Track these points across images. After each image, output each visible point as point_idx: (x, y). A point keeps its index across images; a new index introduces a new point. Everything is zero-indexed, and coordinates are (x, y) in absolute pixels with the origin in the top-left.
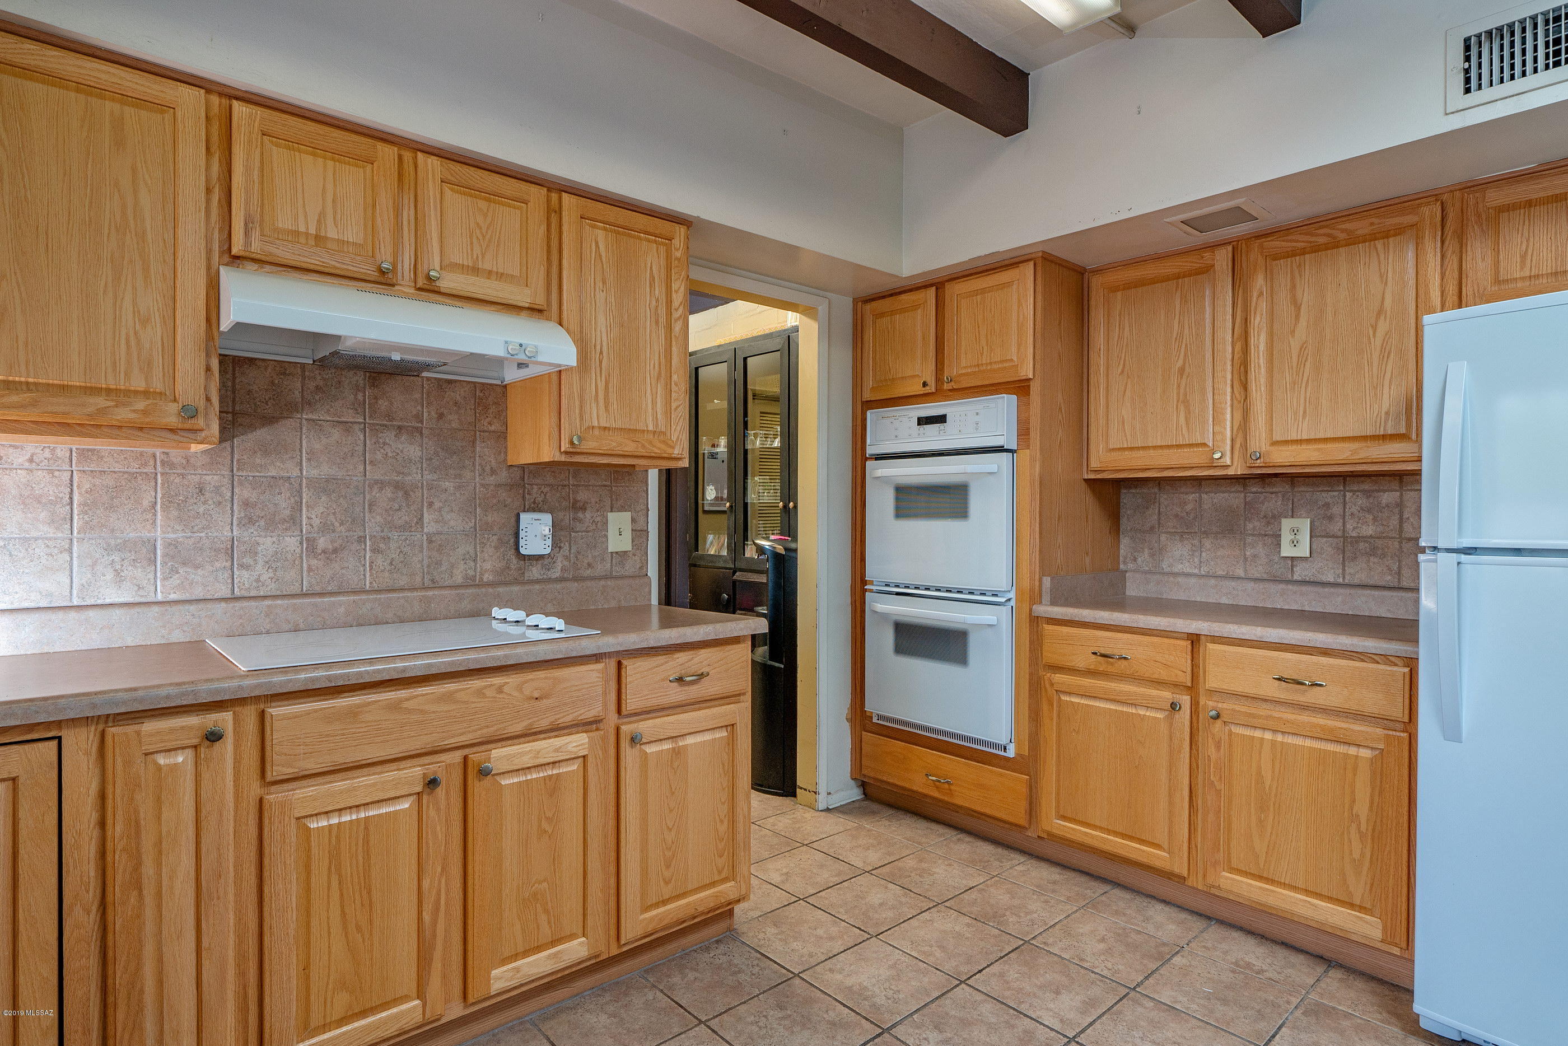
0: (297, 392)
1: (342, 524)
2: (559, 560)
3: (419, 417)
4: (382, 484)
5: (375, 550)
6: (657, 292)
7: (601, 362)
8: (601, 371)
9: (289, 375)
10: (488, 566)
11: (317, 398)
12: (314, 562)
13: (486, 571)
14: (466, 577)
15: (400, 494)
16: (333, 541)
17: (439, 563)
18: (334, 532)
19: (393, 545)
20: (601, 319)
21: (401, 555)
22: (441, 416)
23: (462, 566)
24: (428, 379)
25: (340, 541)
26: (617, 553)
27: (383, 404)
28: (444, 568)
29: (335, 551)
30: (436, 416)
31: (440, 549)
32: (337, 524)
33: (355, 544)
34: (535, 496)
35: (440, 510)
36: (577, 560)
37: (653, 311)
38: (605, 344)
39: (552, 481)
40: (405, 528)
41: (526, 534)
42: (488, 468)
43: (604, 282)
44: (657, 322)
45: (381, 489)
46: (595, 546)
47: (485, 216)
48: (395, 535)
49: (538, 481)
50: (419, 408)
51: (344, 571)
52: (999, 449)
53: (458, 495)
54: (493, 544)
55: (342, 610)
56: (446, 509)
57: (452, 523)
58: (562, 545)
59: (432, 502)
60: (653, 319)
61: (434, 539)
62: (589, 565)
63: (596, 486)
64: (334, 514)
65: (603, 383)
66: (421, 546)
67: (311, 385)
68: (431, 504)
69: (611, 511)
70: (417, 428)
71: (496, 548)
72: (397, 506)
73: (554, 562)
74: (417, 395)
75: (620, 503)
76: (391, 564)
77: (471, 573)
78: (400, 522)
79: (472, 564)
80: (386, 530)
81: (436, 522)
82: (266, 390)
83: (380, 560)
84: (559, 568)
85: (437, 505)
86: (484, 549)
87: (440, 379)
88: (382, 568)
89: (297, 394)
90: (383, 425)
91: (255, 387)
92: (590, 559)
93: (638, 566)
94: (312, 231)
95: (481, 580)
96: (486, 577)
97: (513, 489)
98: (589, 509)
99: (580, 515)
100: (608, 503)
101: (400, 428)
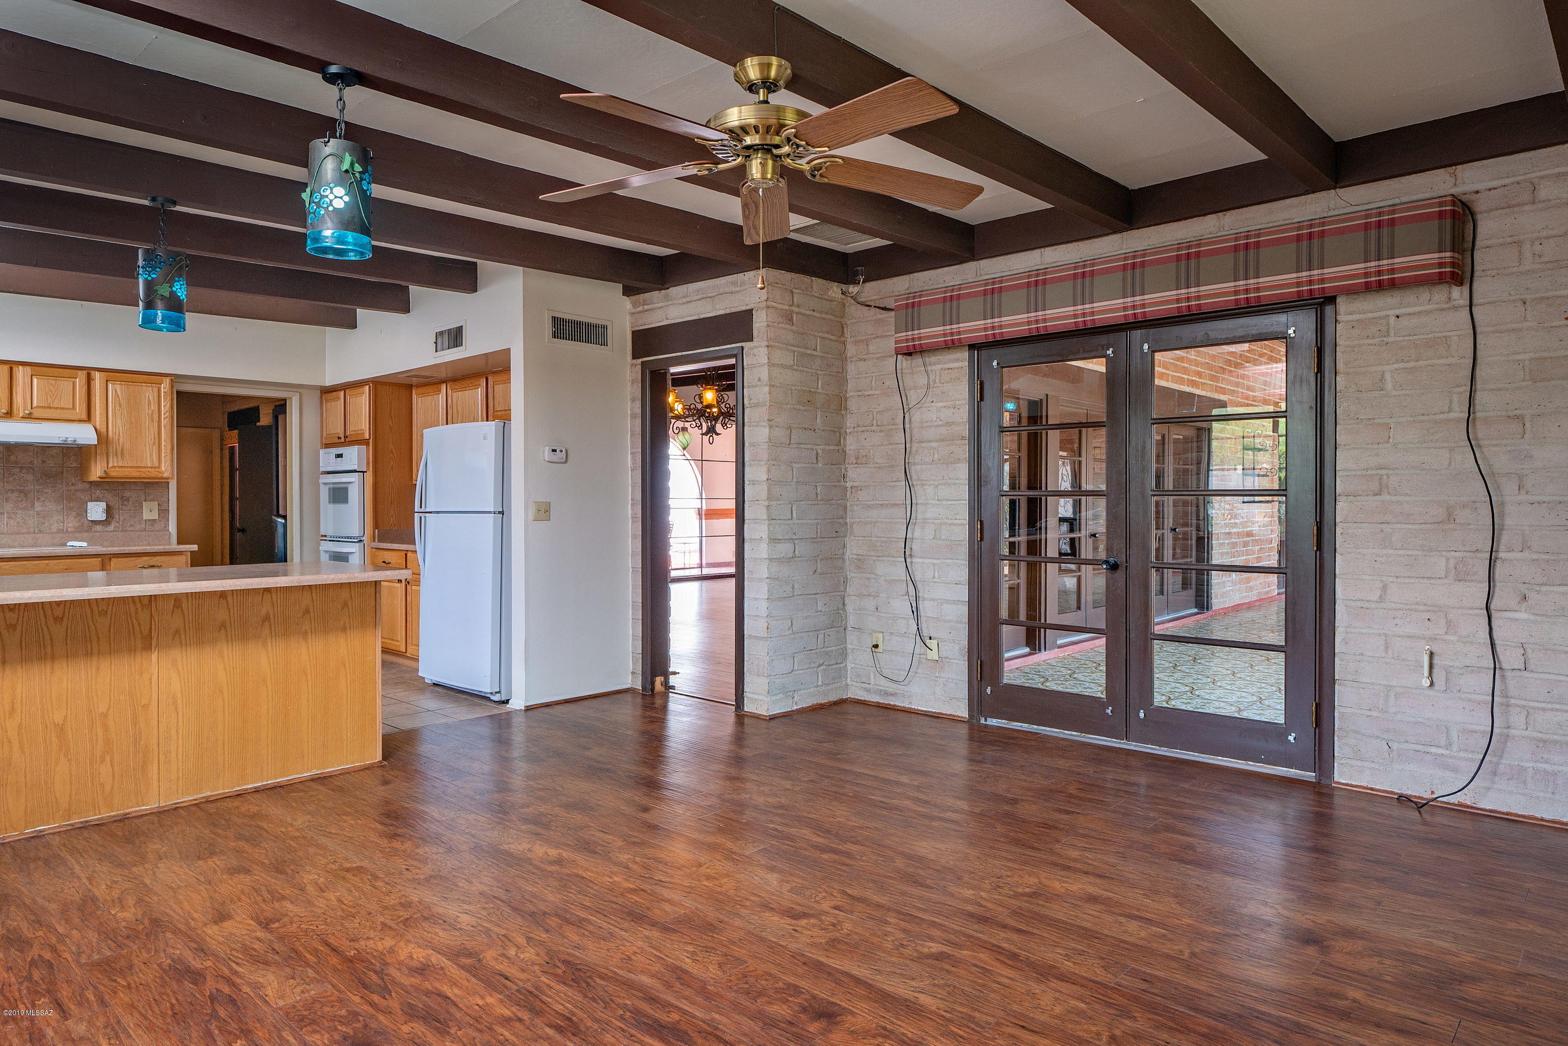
2: (110, 522)
3: (32, 463)
4: (12, 491)
5: (9, 519)
6: (152, 408)
10: (71, 525)
14: (59, 530)
15: (22, 494)
17: (44, 524)
19: (19, 516)
21: (23, 520)
22: (44, 462)
23: (56, 525)
26: (149, 519)
27: (13, 457)
28: (46, 526)
30: (41, 462)
31: (44, 518)
34: (97, 495)
35: (44, 501)
36: (124, 523)
37: (150, 415)
39: (108, 488)
40: (25, 509)
41: (91, 511)
42: (70, 483)
43: (120, 406)
44: (153, 420)
45: (12, 493)
46: (135, 517)
47: (54, 386)
48: (19, 512)
49: (99, 488)
50: (32, 459)
52: (355, 471)
53: (54, 495)
54: (74, 516)
56: (47, 501)
57: (51, 507)
58: (113, 516)
59: (40, 498)
60: (150, 419)
61: (41, 513)
62: (131, 525)
66: (34, 517)
68: (38, 499)
69: (145, 501)
70: (31, 467)
72: (20, 500)
73: (107, 523)
74: (30, 454)
75: (150, 497)
76: (18, 524)
77: (61, 528)
78: (22, 506)
79: (62, 524)
80: (15, 509)
81: (42, 506)
83: (12, 522)
84: (113, 526)
85: (42, 499)
86: (68, 518)
88: (13, 526)
90: (13, 467)
92: (133, 523)
93: (163, 526)
95: (67, 531)
96: (69, 530)
97: (84, 491)
98: (131, 500)
99: (126, 503)
100: (143, 497)
101: (22, 467)
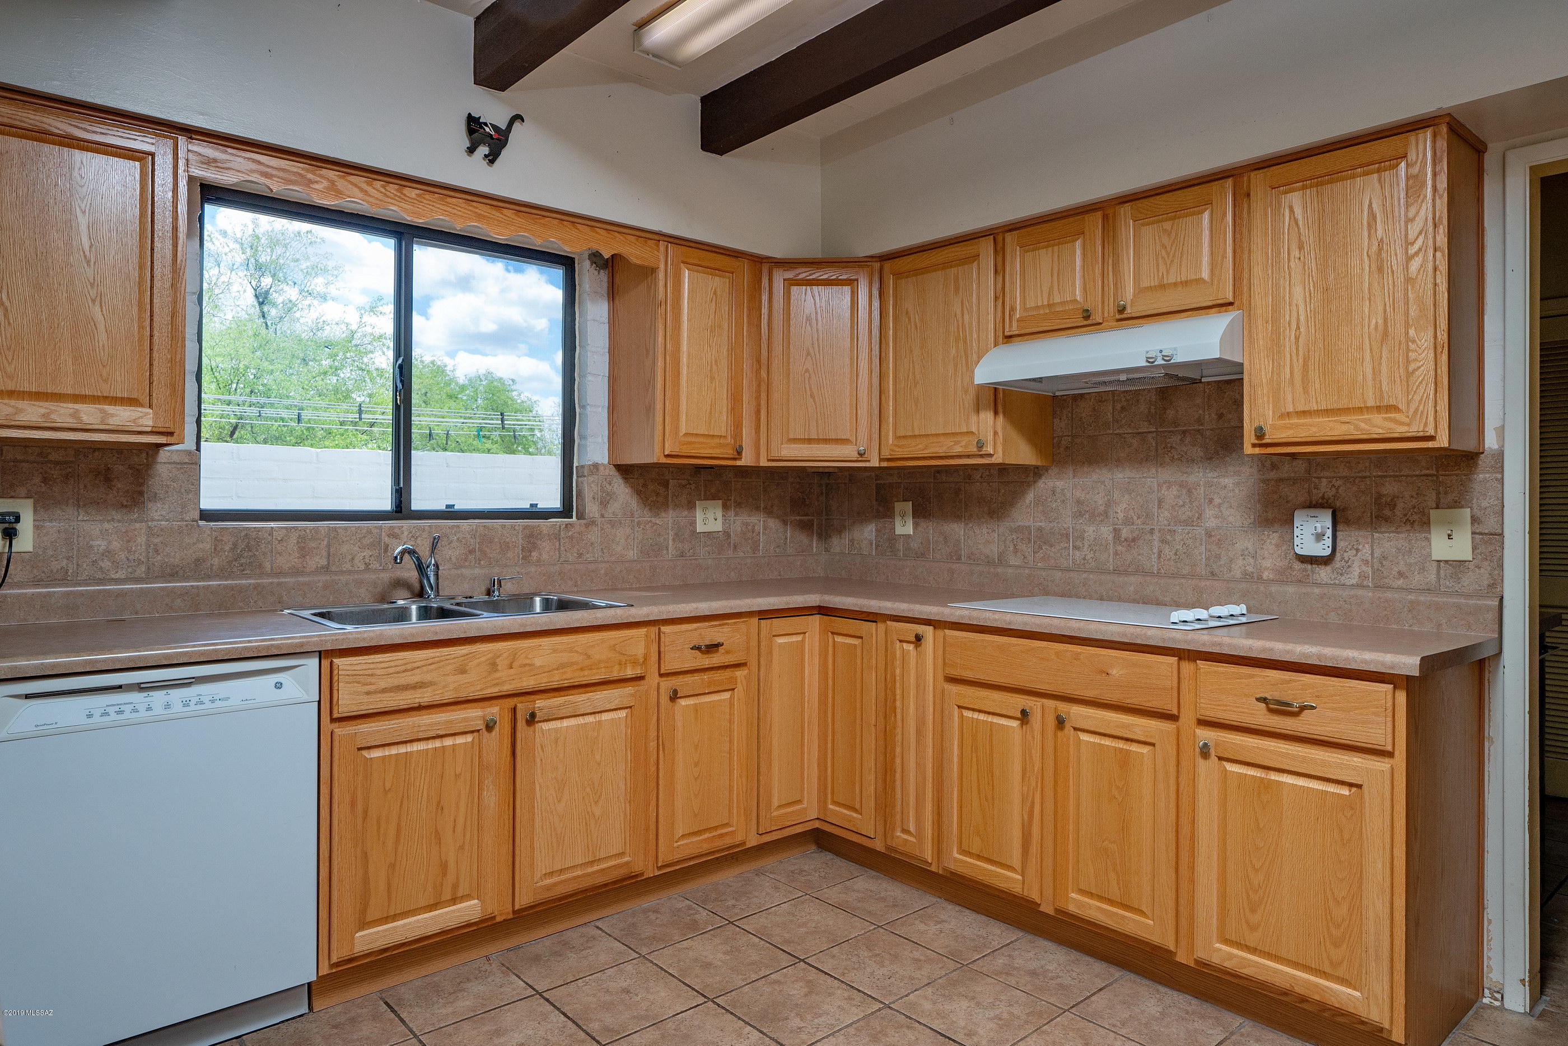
0: (1109, 414)
1: (1138, 518)
2: (1356, 564)
3: (1199, 421)
5: (1164, 541)
6: (1380, 232)
7: (1297, 338)
8: (1297, 349)
9: (1105, 400)
10: (1268, 563)
11: (1122, 416)
12: (1119, 548)
13: (1266, 569)
14: (1245, 574)
15: (1184, 491)
16: (1132, 532)
17: (1218, 557)
18: (1133, 524)
19: (1178, 538)
20: (1298, 291)
21: (1185, 547)
22: (1221, 416)
23: (1240, 562)
24: (1209, 383)
25: (1137, 532)
26: (1446, 562)
27: (1170, 413)
28: (1222, 562)
29: (1134, 540)
30: (1216, 417)
31: (1219, 543)
32: (1135, 518)
33: (1148, 535)
34: (1323, 490)
35: (1219, 506)
36: (1383, 566)
37: (1374, 257)
38: (1302, 318)
39: (1346, 473)
40: (1188, 522)
41: (1302, 532)
42: (1268, 464)
43: (1301, 248)
45: (1169, 488)
46: (1410, 552)
48: (1179, 529)
49: (1327, 474)
50: (1201, 412)
51: (1140, 557)
53: (1237, 491)
54: (1273, 542)
55: (1132, 588)
56: (1226, 505)
57: (1231, 519)
58: (1360, 547)
59: (1212, 499)
60: (1374, 266)
61: (1213, 534)
62: (1401, 574)
63: (1412, 476)
64: (1133, 509)
65: (1301, 361)
66: (1201, 540)
67: (1118, 407)
68: (1211, 501)
69: (1437, 507)
70: (1199, 430)
71: (1277, 546)
72: (1181, 503)
73: (1349, 567)
74: (1198, 401)
75: (1450, 498)
76: (1176, 554)
77: (1250, 569)
78: (1184, 517)
79: (1251, 561)
80: (1172, 524)
81: (1216, 517)
82: (1090, 416)
83: (1167, 550)
84: (1356, 574)
85: (1217, 501)
86: (1265, 547)
87: (1219, 382)
88: (1168, 557)
89: (1110, 416)
90: (1170, 432)
91: (1084, 415)
92: (1402, 567)
93: (1486, 583)
94: (1045, 303)
95: (1260, 578)
96: (1266, 575)
97: (1294, 481)
98: (1400, 505)
99: (1387, 512)
100: (1431, 497)
101: (1184, 432)
